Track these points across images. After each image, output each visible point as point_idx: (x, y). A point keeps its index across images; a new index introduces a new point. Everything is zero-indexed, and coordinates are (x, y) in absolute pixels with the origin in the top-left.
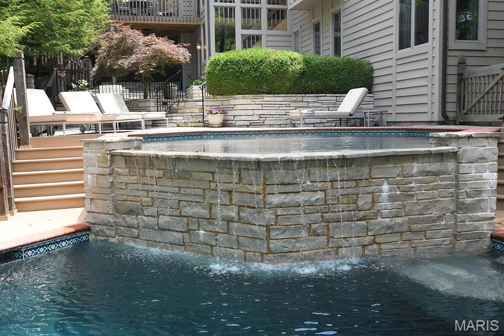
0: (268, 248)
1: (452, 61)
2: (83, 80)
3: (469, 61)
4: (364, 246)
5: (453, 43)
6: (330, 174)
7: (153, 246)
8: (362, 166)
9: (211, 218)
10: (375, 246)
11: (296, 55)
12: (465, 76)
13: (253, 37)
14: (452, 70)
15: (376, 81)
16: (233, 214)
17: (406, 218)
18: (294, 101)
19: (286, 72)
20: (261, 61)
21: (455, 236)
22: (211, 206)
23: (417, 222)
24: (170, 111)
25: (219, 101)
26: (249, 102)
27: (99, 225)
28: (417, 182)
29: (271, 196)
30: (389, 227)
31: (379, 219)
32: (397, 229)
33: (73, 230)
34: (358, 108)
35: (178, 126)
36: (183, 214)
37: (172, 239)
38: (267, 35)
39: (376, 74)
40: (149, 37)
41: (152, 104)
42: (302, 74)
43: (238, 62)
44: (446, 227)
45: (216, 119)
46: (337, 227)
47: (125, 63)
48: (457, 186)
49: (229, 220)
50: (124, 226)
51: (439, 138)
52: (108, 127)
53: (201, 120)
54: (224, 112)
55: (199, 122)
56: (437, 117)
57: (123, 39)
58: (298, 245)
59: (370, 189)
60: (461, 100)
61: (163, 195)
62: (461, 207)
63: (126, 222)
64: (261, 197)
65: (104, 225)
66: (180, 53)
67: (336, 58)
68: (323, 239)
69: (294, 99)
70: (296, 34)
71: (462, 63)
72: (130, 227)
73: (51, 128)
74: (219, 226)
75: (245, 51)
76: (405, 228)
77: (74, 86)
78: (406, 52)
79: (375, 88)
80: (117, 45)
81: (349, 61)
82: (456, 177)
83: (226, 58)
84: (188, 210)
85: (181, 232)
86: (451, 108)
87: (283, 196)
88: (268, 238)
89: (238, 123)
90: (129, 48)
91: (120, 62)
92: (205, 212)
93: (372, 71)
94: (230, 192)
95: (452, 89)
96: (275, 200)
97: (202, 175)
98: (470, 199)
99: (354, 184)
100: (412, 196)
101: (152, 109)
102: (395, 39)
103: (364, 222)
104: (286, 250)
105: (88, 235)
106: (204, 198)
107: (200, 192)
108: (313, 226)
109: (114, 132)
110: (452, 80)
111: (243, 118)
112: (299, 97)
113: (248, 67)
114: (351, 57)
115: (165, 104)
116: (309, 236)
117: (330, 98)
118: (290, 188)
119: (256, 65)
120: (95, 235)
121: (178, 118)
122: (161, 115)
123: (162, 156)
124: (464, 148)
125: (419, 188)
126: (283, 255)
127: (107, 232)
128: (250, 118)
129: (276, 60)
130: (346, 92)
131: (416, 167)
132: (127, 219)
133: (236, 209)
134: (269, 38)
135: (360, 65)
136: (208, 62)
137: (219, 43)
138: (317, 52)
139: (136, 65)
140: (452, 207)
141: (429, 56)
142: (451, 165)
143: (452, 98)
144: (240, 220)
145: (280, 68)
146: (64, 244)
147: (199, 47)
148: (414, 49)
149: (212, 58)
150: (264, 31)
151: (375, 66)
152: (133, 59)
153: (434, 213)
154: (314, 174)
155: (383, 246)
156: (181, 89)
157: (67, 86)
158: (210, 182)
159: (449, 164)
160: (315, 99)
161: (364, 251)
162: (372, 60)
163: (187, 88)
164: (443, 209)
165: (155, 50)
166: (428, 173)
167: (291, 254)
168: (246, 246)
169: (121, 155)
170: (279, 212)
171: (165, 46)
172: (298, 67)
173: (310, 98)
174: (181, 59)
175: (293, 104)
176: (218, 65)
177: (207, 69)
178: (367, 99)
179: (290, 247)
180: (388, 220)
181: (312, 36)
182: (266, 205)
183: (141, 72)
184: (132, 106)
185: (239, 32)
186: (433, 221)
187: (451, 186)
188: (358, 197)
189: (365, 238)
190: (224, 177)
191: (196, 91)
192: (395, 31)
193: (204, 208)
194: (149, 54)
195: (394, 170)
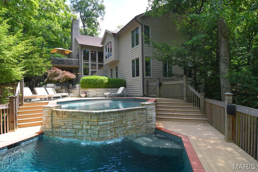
0: (99, 137)
1: (145, 81)
2: (42, 82)
3: (149, 81)
4: (124, 134)
5: (145, 77)
6: (115, 115)
7: (64, 138)
8: (123, 113)
9: (82, 129)
10: (127, 134)
11: (106, 78)
12: (148, 85)
13: (94, 71)
14: (145, 83)
15: (127, 85)
16: (89, 128)
17: (135, 126)
18: (106, 90)
19: (103, 82)
20: (96, 79)
21: (146, 129)
22: (82, 126)
23: (137, 126)
24: (69, 92)
25: (85, 90)
26: (93, 90)
27: (47, 132)
28: (137, 116)
29: (99, 122)
30: (130, 128)
31: (128, 126)
32: (133, 128)
33: (38, 134)
34: (123, 92)
35: (72, 97)
36: (74, 128)
37: (70, 136)
38: (98, 71)
39: (127, 83)
40: (64, 71)
41: (64, 90)
42: (108, 83)
43: (90, 80)
44: (145, 127)
45: (84, 95)
46: (117, 129)
47: (56, 79)
48: (146, 116)
49: (87, 130)
50: (55, 132)
51: (142, 104)
52: (50, 98)
53: (79, 95)
54: (86, 93)
55: (78, 96)
56: (142, 95)
57: (55, 72)
58: (107, 135)
59: (125, 119)
60: (147, 91)
61: (68, 123)
62: (148, 122)
63: (56, 131)
64: (97, 123)
65: (49, 132)
66: (73, 76)
67: (117, 79)
68: (114, 133)
69: (105, 89)
70: (106, 71)
71: (147, 82)
72: (57, 132)
73: (30, 100)
74: (84, 131)
75: (92, 76)
76: (135, 128)
77: (38, 84)
78: (134, 78)
79: (127, 87)
80: (54, 73)
81: (120, 79)
82: (146, 114)
83: (86, 78)
84: (76, 127)
85: (73, 133)
86: (145, 92)
87: (103, 122)
88: (99, 134)
89: (90, 96)
90: (57, 75)
91: (54, 78)
92: (81, 127)
93: (126, 82)
94: (88, 121)
95: (145, 88)
96: (101, 123)
97: (80, 117)
98: (150, 120)
99: (121, 117)
100: (136, 120)
101: (64, 92)
102: (131, 74)
103: (124, 128)
104: (104, 137)
105: (43, 135)
106: (80, 123)
107: (79, 121)
108: (111, 130)
109: (51, 100)
110: (145, 86)
111: (91, 95)
112: (107, 89)
113: (93, 81)
114: (121, 78)
115: (68, 90)
116: (110, 132)
117: (115, 89)
118: (105, 120)
119: (95, 81)
120: (45, 135)
121: (72, 95)
122: (66, 94)
123: (68, 111)
124: (148, 107)
125: (138, 118)
126: (103, 138)
127: (50, 134)
128: (93, 95)
129: (100, 79)
130: (119, 88)
131: (137, 112)
132: (56, 130)
133: (90, 126)
134: (99, 72)
135: (123, 81)
136: (81, 79)
137: (84, 71)
138: (112, 77)
139: (59, 79)
140: (146, 122)
141: (140, 80)
142: (145, 111)
143: (145, 90)
144: (90, 129)
145: (102, 81)
146: (35, 139)
147: (78, 73)
148: (136, 78)
149: (82, 78)
150: (97, 70)
151: (127, 81)
152: (58, 78)
153: (141, 124)
154: (111, 115)
155: (129, 133)
156: (73, 85)
157: (36, 84)
158: (82, 119)
159: (144, 111)
160: (111, 90)
161: (124, 135)
162: (126, 79)
163: (75, 85)
164: (144, 122)
165: (65, 75)
166: (140, 114)
167: (105, 138)
168: (92, 137)
169: (55, 111)
170: (102, 126)
171: (68, 74)
172: (107, 81)
173: (110, 89)
174: (73, 78)
175: (105, 91)
176: (84, 80)
177: (81, 81)
178: (125, 89)
179: (105, 136)
180: (130, 126)
181: (110, 72)
182: (98, 125)
183: (61, 82)
184: (58, 92)
185: (90, 70)
186: (141, 126)
187: (145, 116)
188: (122, 121)
189: (125, 132)
190: (86, 117)
191: (77, 86)
192: (131, 72)
193: (80, 126)
194: (64, 76)
195: (131, 113)
